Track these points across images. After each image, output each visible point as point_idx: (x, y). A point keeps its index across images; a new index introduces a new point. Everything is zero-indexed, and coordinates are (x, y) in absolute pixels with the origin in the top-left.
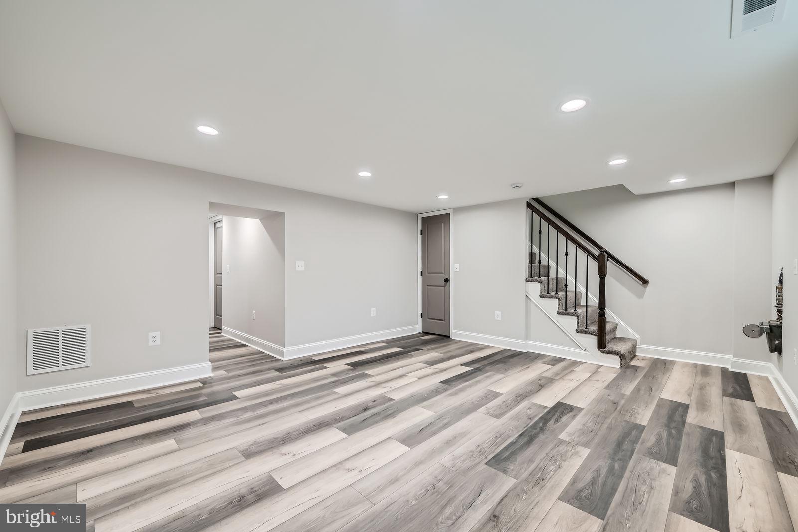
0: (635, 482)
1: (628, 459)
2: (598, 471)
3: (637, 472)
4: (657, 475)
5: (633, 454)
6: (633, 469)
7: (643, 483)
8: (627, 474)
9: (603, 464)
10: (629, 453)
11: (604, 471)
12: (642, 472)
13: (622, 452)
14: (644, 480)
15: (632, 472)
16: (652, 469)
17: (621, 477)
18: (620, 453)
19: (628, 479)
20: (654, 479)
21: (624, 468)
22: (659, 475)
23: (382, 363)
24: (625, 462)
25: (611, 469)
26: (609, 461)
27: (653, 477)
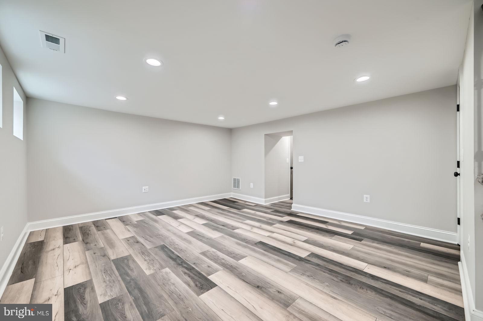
0: (113, 278)
1: (127, 286)
2: (132, 270)
3: (117, 282)
4: (107, 290)
5: (128, 291)
6: (120, 283)
7: (110, 280)
8: (120, 278)
9: (134, 274)
10: (130, 289)
11: (129, 272)
12: (115, 285)
13: (134, 287)
14: (110, 282)
15: (119, 281)
16: (111, 291)
17: (121, 275)
18: (134, 285)
19: (117, 277)
20: (106, 286)
21: (124, 280)
22: (106, 290)
23: (299, 227)
24: (127, 284)
25: (128, 275)
26: (133, 277)
27: (108, 286)
